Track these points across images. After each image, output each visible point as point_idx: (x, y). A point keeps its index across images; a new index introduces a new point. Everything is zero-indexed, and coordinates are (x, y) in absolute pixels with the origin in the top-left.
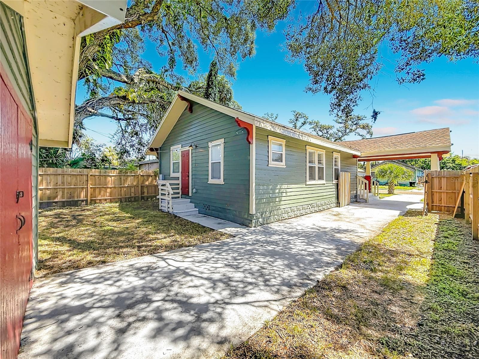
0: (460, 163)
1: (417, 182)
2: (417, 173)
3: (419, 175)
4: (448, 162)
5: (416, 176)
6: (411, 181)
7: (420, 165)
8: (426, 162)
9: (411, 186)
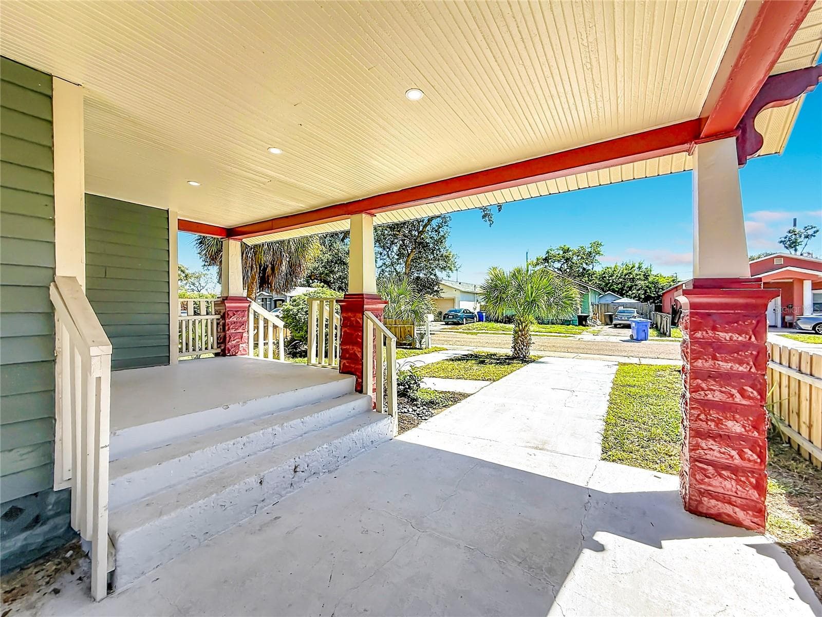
0: (655, 280)
1: (591, 315)
2: (592, 298)
3: (594, 301)
4: (638, 277)
5: (590, 304)
6: (580, 314)
7: (596, 283)
8: (605, 277)
9: (580, 324)
